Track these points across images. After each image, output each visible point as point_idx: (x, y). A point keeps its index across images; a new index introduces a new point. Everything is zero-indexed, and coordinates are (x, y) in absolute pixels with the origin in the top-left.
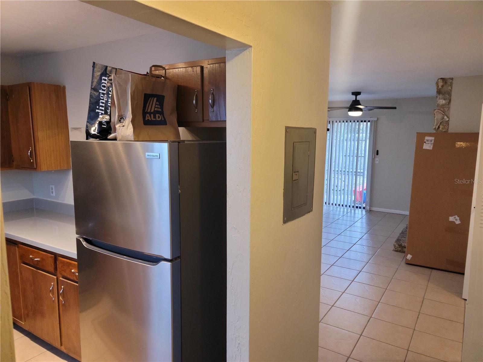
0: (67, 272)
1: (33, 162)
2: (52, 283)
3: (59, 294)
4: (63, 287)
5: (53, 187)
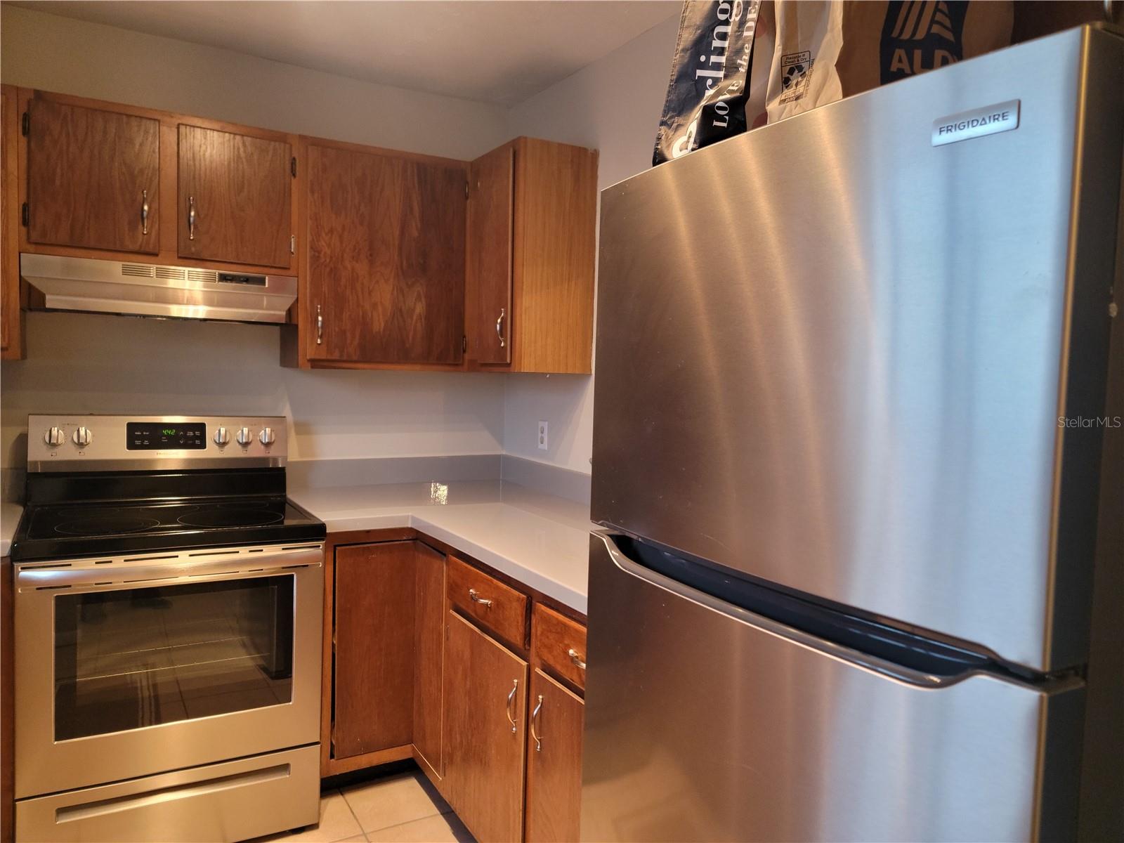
0: (555, 653)
1: (504, 348)
2: (516, 681)
3: (530, 719)
4: (540, 697)
5: (546, 425)
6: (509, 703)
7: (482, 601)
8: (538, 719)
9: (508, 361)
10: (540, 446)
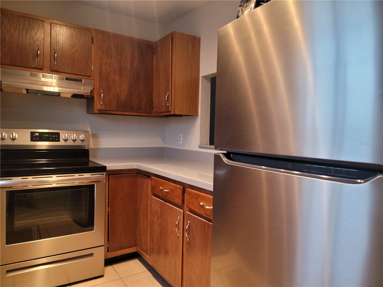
1: (169, 106)
2: (179, 217)
3: (185, 230)
4: (189, 222)
5: (181, 135)
6: (176, 225)
7: (165, 190)
8: (188, 230)
9: (170, 110)
10: (180, 143)
